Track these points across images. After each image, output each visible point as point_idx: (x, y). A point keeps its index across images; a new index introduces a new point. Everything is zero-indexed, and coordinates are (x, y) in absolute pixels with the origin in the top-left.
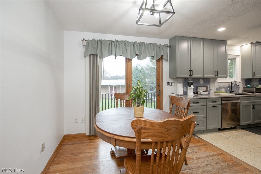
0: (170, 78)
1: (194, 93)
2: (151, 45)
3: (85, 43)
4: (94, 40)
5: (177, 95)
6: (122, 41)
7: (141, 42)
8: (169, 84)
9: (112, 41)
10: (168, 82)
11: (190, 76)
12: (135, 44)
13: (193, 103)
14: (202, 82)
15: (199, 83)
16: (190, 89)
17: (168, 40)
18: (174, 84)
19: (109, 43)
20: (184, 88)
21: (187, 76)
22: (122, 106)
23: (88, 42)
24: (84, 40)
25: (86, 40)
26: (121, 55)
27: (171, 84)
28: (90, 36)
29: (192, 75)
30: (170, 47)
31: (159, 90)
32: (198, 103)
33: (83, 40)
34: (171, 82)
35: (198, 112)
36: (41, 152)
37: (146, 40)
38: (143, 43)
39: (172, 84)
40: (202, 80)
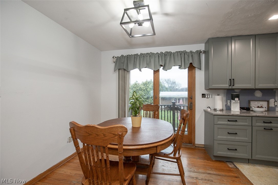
0: (205, 89)
1: (241, 108)
2: (179, 54)
3: (115, 60)
4: (122, 56)
5: (215, 110)
6: (147, 54)
7: (166, 52)
8: (204, 96)
9: (138, 55)
10: (203, 94)
11: (230, 86)
12: (159, 55)
13: (228, 120)
14: (258, 94)
15: (254, 96)
16: (234, 103)
17: (203, 45)
18: (211, 96)
19: (135, 57)
20: (227, 102)
21: (226, 86)
22: (145, 117)
23: (118, 58)
24: (115, 57)
25: (116, 57)
26: (146, 67)
27: (206, 96)
28: (119, 53)
29: (233, 86)
30: (205, 52)
31: (190, 103)
32: (236, 121)
33: (113, 57)
34: (207, 94)
35: (236, 134)
36: (68, 143)
37: (173, 49)
38: (169, 52)
39: (209, 97)
40: (260, 92)
